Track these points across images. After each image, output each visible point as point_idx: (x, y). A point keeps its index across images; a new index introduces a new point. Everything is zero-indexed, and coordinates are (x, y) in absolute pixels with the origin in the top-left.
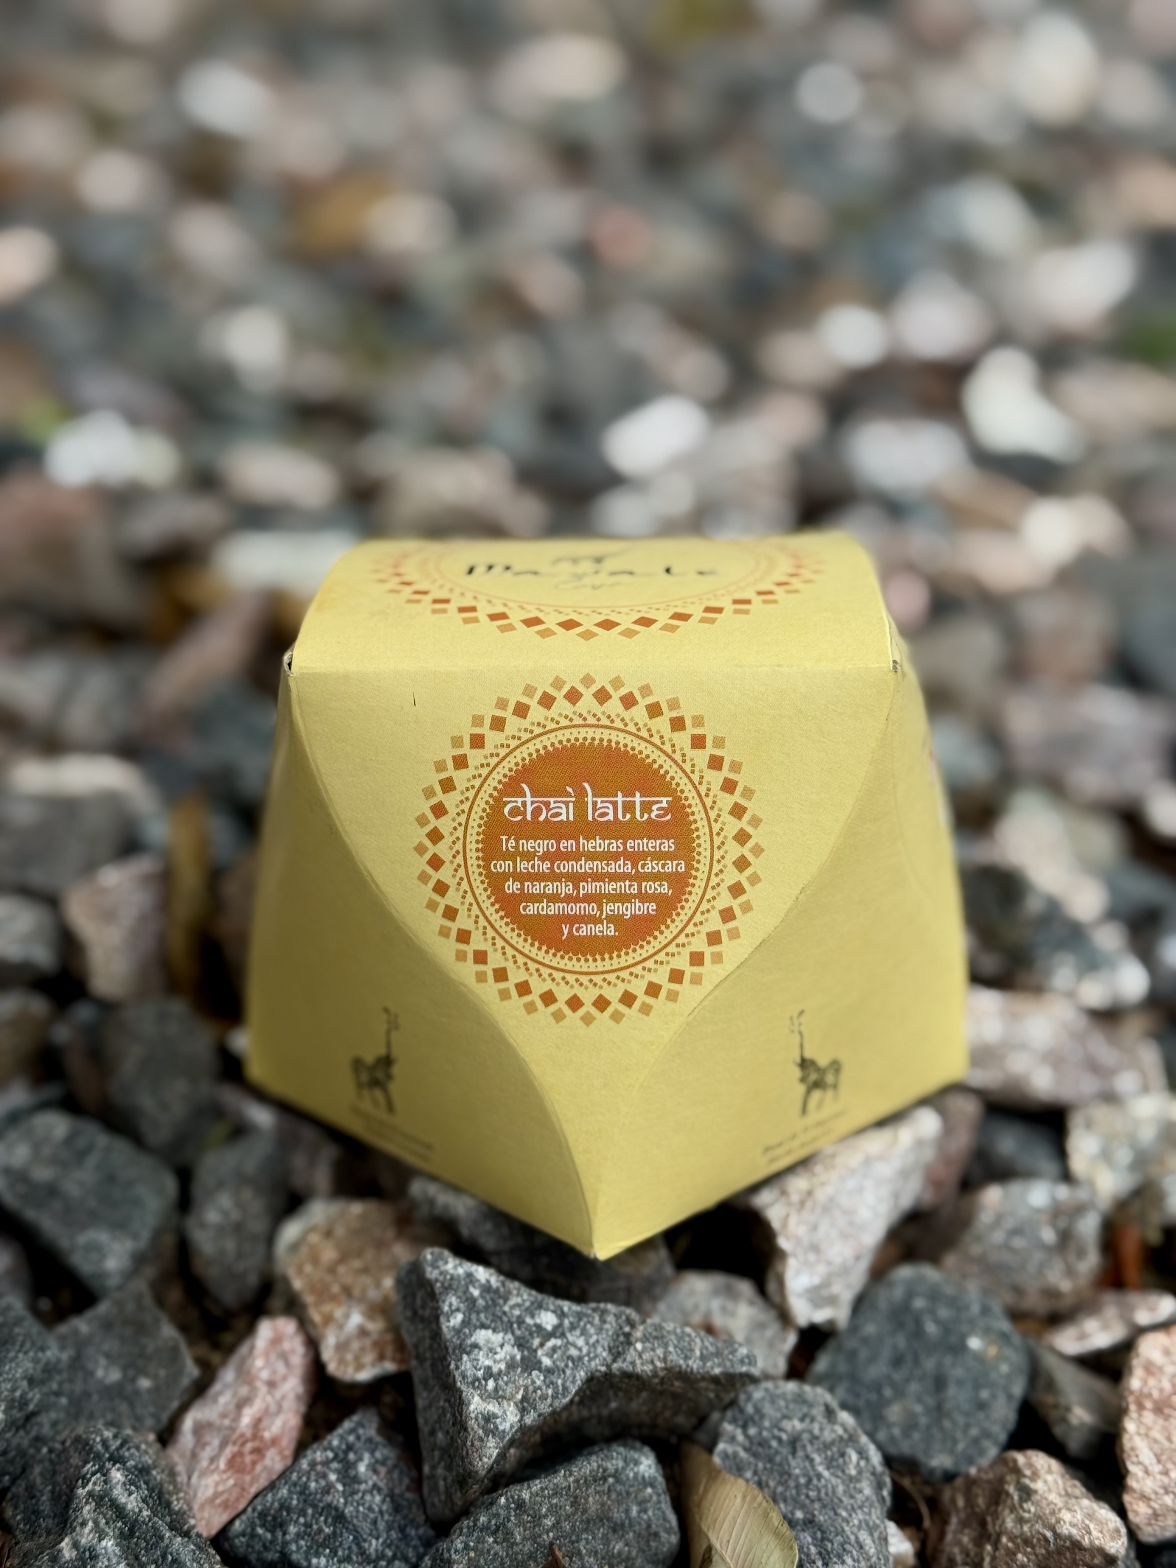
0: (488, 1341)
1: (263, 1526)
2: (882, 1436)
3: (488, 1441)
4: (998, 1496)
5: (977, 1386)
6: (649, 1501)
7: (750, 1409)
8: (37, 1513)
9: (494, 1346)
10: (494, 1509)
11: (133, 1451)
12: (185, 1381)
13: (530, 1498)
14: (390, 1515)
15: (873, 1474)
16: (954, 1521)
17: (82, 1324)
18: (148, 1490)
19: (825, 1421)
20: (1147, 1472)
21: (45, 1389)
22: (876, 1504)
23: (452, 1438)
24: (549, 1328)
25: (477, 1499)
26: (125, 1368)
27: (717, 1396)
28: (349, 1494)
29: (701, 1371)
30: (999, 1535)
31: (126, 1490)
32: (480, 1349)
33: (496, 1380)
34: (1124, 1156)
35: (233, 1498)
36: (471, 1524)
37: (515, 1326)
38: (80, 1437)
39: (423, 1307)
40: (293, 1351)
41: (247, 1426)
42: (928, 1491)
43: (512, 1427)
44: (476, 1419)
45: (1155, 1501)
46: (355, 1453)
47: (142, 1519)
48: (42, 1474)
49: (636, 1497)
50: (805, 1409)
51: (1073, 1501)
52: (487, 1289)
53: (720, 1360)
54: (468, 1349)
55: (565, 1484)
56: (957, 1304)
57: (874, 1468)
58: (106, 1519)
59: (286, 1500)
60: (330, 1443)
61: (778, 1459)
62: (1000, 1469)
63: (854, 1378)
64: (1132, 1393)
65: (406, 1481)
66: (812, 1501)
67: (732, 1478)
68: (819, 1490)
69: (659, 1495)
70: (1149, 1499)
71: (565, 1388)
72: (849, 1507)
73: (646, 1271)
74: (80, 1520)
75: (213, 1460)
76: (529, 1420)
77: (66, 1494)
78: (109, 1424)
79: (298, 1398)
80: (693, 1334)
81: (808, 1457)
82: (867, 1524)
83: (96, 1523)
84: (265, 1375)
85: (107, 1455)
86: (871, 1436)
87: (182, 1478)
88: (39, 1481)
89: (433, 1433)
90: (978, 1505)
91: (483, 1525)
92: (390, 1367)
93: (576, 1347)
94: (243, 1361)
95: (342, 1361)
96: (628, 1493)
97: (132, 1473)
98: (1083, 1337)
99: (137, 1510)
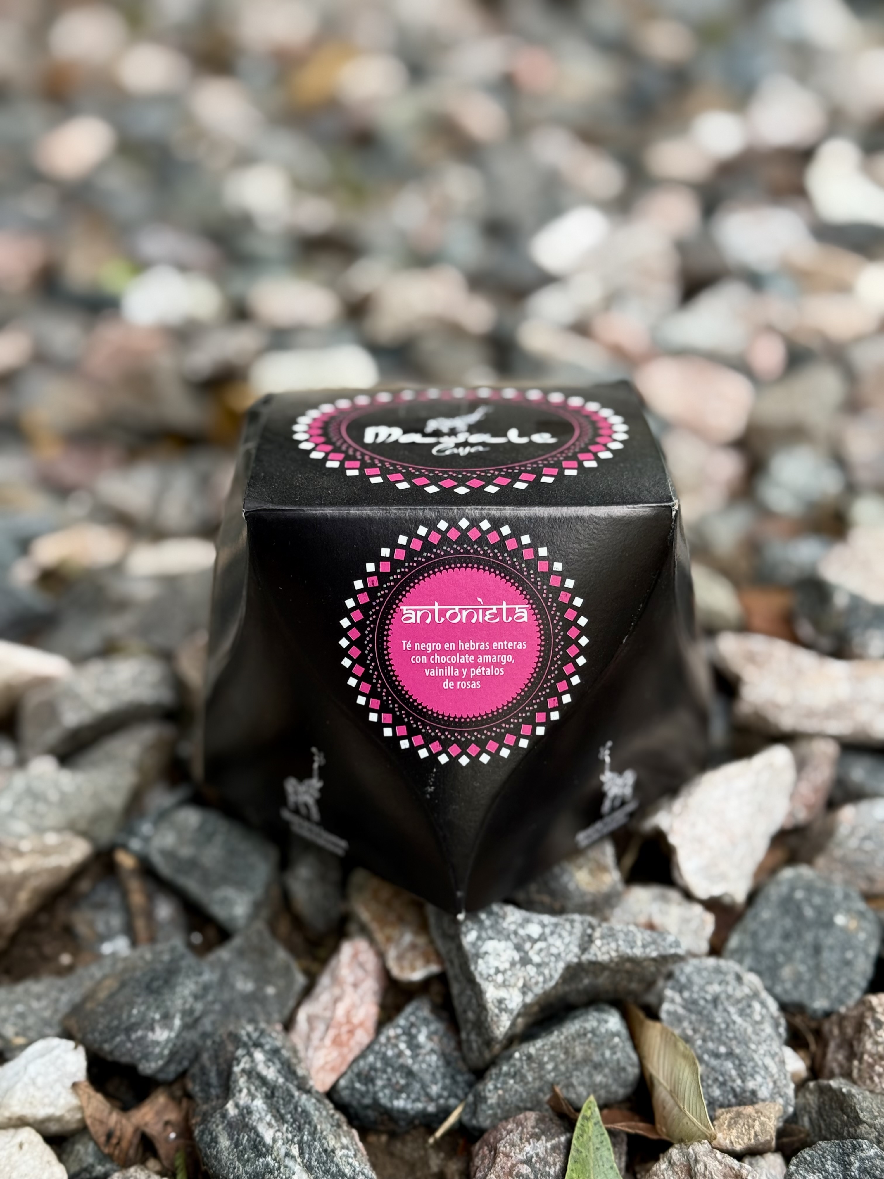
0: (495, 949)
1: (360, 1081)
2: (777, 989)
3: (502, 1016)
4: (860, 1027)
5: (844, 949)
6: (617, 1046)
7: (683, 979)
8: (209, 1085)
9: (499, 951)
10: (512, 1061)
11: (268, 1038)
12: (297, 987)
13: (536, 1052)
14: (444, 1068)
15: (772, 1017)
16: (832, 1044)
17: (224, 953)
18: (280, 1063)
19: (736, 984)
21: (205, 1001)
22: (776, 1037)
23: (478, 1016)
24: (536, 935)
25: (500, 1055)
26: (256, 981)
27: (659, 971)
28: (414, 1057)
29: (643, 955)
30: (862, 1054)
31: (266, 1065)
32: (490, 954)
33: (503, 975)
35: (338, 1065)
36: (498, 1072)
37: (512, 936)
38: (232, 1032)
39: (449, 928)
40: (368, 961)
41: (341, 1016)
42: (813, 1025)
43: (517, 1005)
44: (493, 1002)
46: (416, 1028)
47: (279, 1085)
48: (210, 1058)
49: (608, 1044)
50: (721, 977)
53: (656, 947)
54: (482, 955)
55: (558, 1041)
56: (826, 893)
57: (773, 1013)
58: (255, 1086)
59: (373, 1064)
60: (399, 1023)
61: (705, 1012)
62: (861, 1008)
63: (757, 951)
65: (452, 1044)
66: (731, 1039)
68: (735, 1032)
69: (623, 1042)
71: (551, 976)
72: (757, 1042)
73: (605, 888)
74: (238, 1088)
75: (321, 1040)
76: (529, 999)
77: (227, 1071)
78: (250, 1021)
79: (374, 992)
80: (636, 931)
81: (725, 1010)
82: (770, 1053)
83: (249, 1090)
84: (350, 979)
85: (251, 1043)
86: (770, 991)
87: (302, 1054)
88: (207, 1063)
89: (465, 1012)
90: (847, 1034)
91: (505, 1072)
92: (434, 968)
93: (555, 947)
94: (334, 971)
95: (401, 968)
96: (602, 1043)
97: (269, 1054)
99: (274, 1079)
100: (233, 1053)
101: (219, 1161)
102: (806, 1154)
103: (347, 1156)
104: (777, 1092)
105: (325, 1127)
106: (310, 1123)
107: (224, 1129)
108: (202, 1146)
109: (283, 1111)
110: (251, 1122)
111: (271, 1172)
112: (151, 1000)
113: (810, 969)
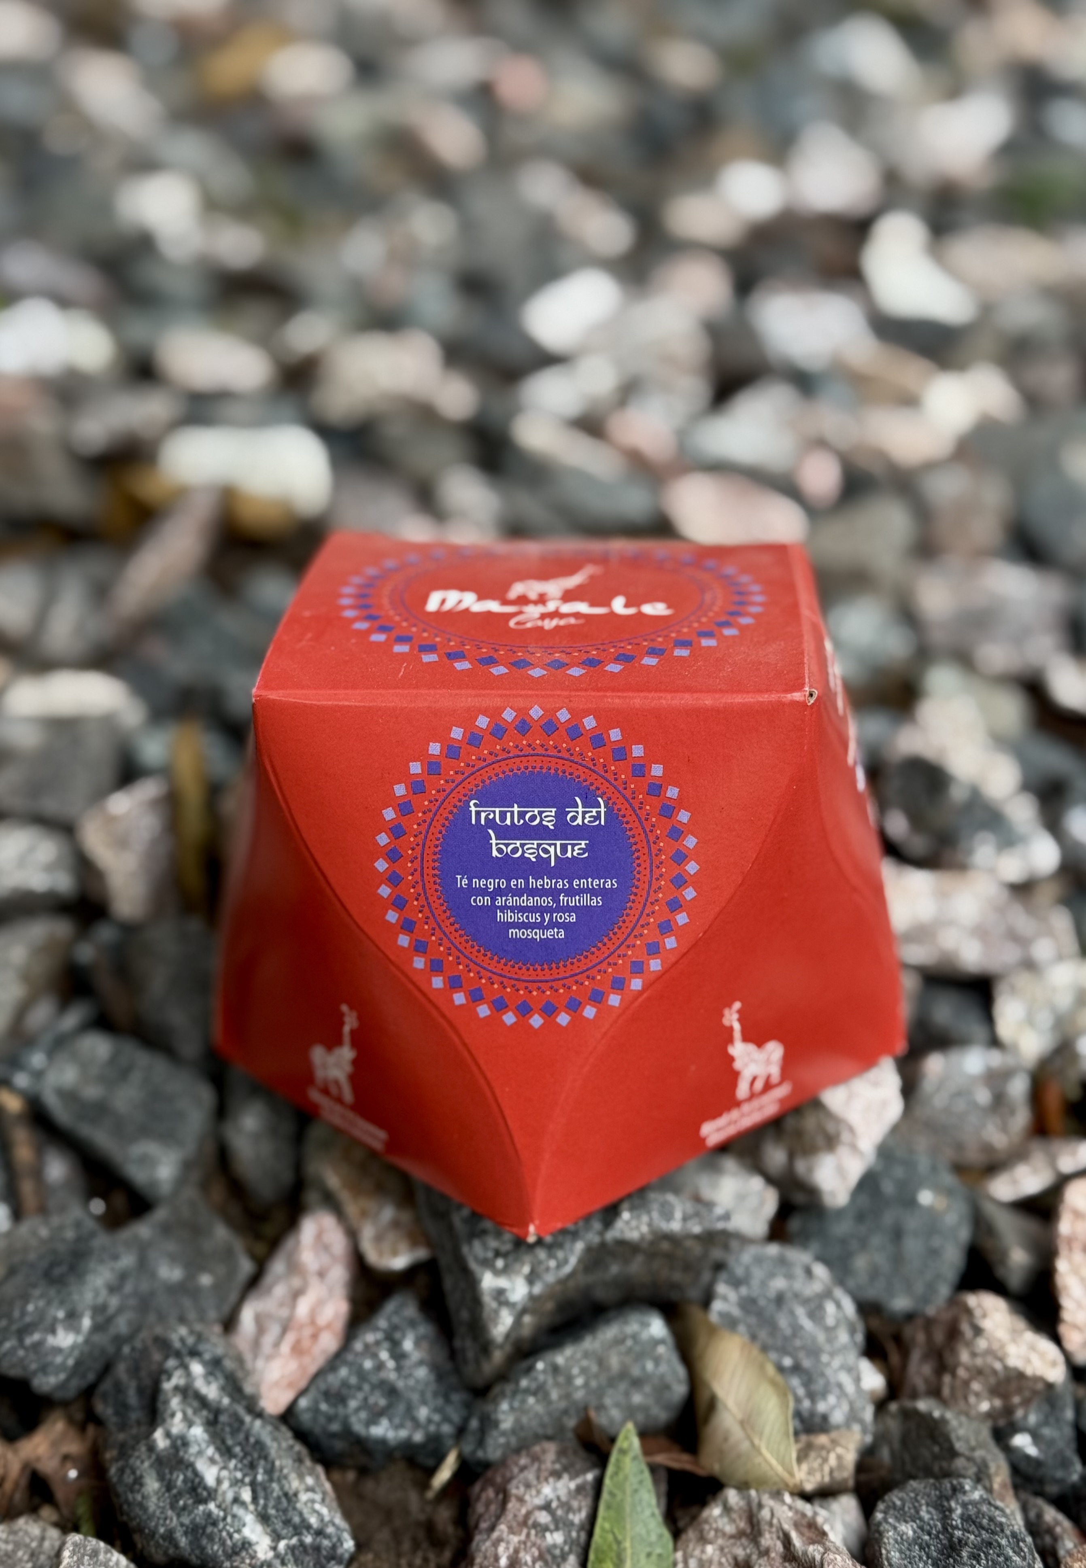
1: (327, 1401)
2: (851, 1283)
4: (953, 1333)
5: (929, 1235)
6: (661, 1358)
7: (739, 1271)
8: (126, 1406)
10: (533, 1373)
11: (206, 1343)
12: (242, 1276)
13: (564, 1362)
14: (435, 1384)
15: (848, 1321)
16: (916, 1353)
17: (143, 1229)
18: (223, 1378)
19: (804, 1277)
20: (1078, 1306)
21: (121, 1294)
22: (852, 1347)
23: (472, 1314)
25: (508, 1368)
26: (186, 1267)
28: (399, 1369)
29: (682, 1231)
30: (955, 1367)
31: (206, 1381)
34: (1045, 1020)
35: (297, 1379)
36: (514, 1388)
38: (158, 1336)
40: (335, 1242)
41: (304, 1315)
42: (893, 1330)
43: (522, 1297)
44: (489, 1293)
46: (400, 1332)
47: (223, 1407)
48: (127, 1371)
49: (651, 1354)
50: (786, 1269)
53: (700, 1221)
55: (591, 1348)
56: (909, 1164)
57: (848, 1316)
58: (193, 1409)
59: (345, 1379)
60: (378, 1325)
61: (766, 1314)
62: (954, 1310)
63: (824, 1235)
64: (1062, 1235)
65: (443, 1352)
66: (798, 1349)
67: (729, 1334)
68: (803, 1340)
69: (669, 1351)
72: (829, 1353)
74: (170, 1411)
75: (276, 1345)
77: (152, 1388)
78: (181, 1321)
79: (344, 1283)
83: (184, 1414)
84: (313, 1266)
85: (185, 1351)
86: (844, 1286)
88: (124, 1377)
90: (936, 1340)
91: (524, 1388)
94: (290, 1254)
95: (379, 1253)
96: (644, 1352)
97: (209, 1365)
99: (217, 1399)
100: (161, 1364)
101: (145, 1509)
102: (895, 1497)
103: (313, 1501)
104: (853, 1417)
105: (284, 1463)
106: (266, 1458)
107: (151, 1466)
108: (120, 1489)
109: (230, 1442)
110: (186, 1457)
111: (214, 1524)
112: (52, 1292)
113: (888, 1260)
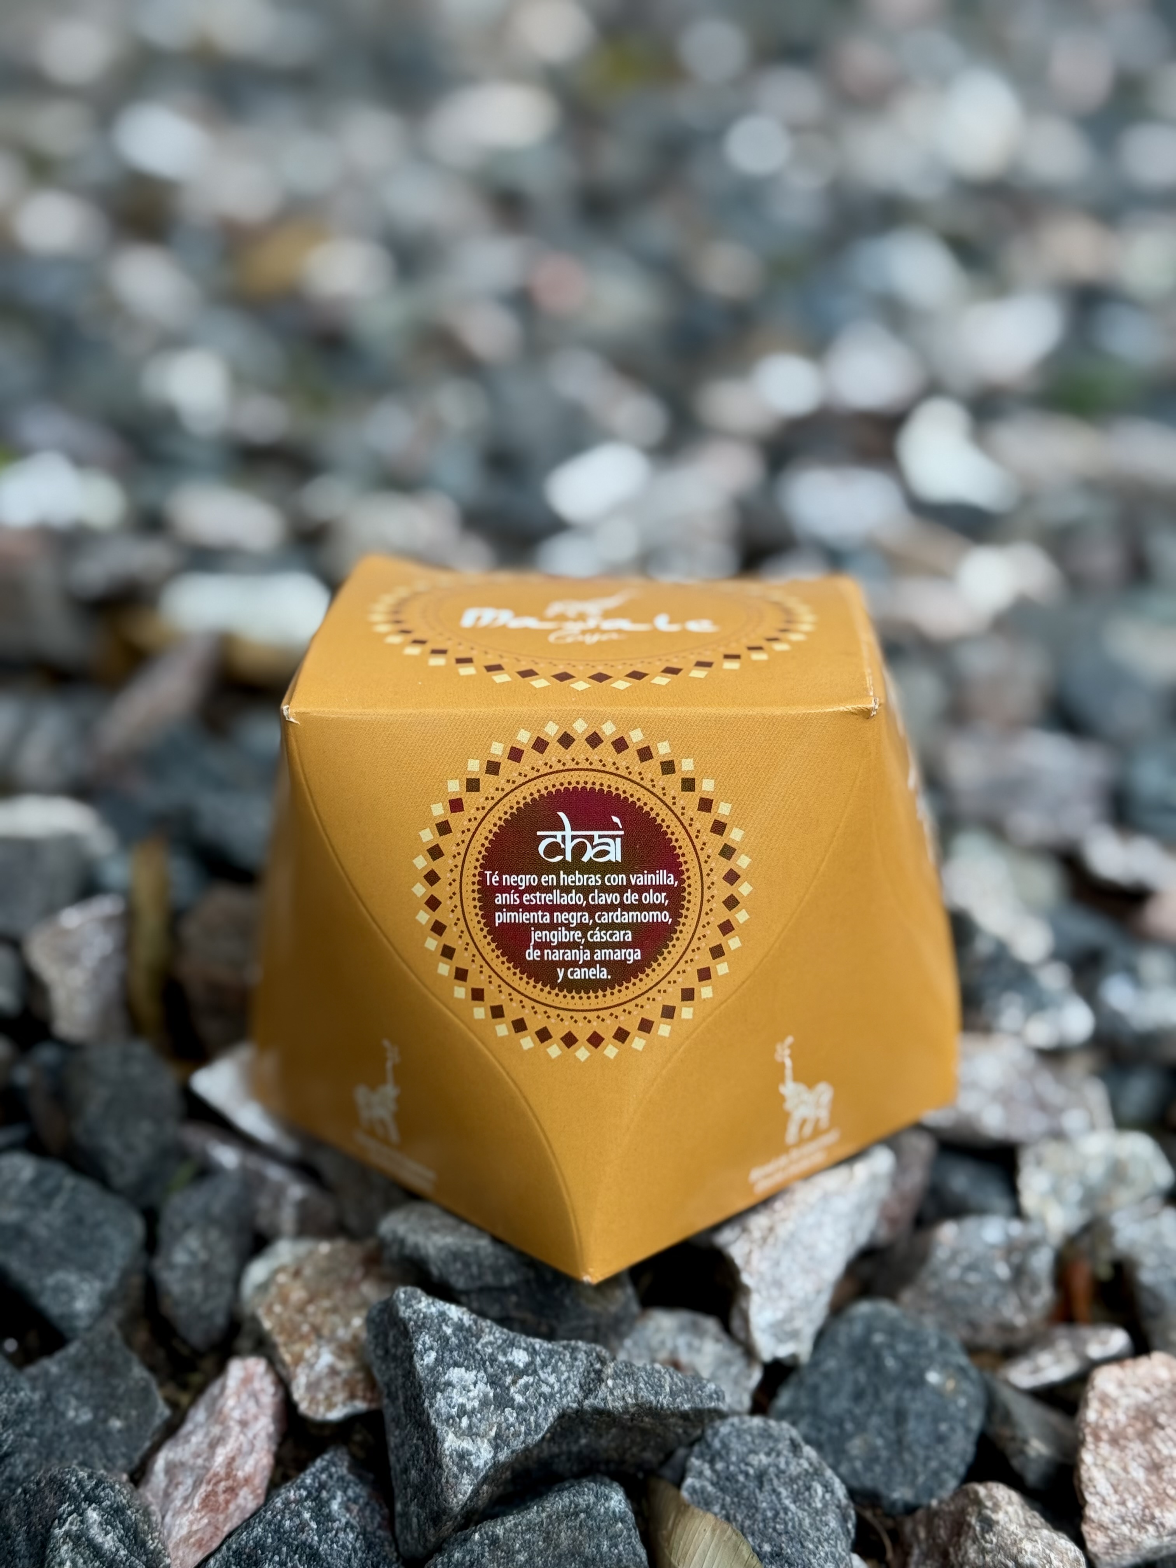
0: (461, 1379)
1: (238, 1563)
2: (844, 1469)
3: (463, 1477)
4: (959, 1527)
5: (936, 1420)
6: (620, 1536)
7: (717, 1444)
9: (467, 1384)
10: (468, 1545)
11: (108, 1490)
12: (157, 1422)
13: (504, 1534)
14: (363, 1552)
15: (838, 1507)
16: (916, 1552)
17: (52, 1366)
18: (123, 1529)
19: (791, 1455)
20: (1104, 1502)
21: (18, 1430)
22: (842, 1536)
23: (426, 1475)
24: (521, 1365)
25: (450, 1536)
26: (96, 1409)
27: (685, 1432)
29: (671, 1406)
31: (103, 1529)
32: (454, 1387)
33: (470, 1417)
34: (1074, 1193)
35: (207, 1537)
36: (446, 1560)
37: (488, 1363)
38: (55, 1477)
39: (396, 1346)
40: (263, 1390)
41: (220, 1465)
42: (890, 1523)
43: (486, 1463)
44: (451, 1456)
45: (1113, 1531)
46: (328, 1491)
47: (119, 1559)
49: (607, 1532)
51: (1034, 1531)
52: (459, 1327)
53: (689, 1396)
54: (442, 1387)
55: (538, 1520)
56: (916, 1339)
57: (839, 1501)
58: (84, 1558)
59: (261, 1539)
60: (303, 1481)
61: (745, 1493)
62: (961, 1501)
63: (815, 1412)
64: (1088, 1424)
65: (378, 1518)
66: (780, 1534)
67: (701, 1513)
68: (786, 1524)
69: (629, 1530)
70: (1107, 1529)
71: (537, 1425)
72: (816, 1540)
73: (613, 1309)
74: (58, 1560)
75: (186, 1499)
76: (502, 1457)
77: (42, 1534)
78: (83, 1464)
79: (269, 1437)
80: (663, 1371)
81: (774, 1490)
82: (834, 1557)
83: (74, 1563)
84: (237, 1414)
85: (83, 1496)
86: (835, 1468)
87: (156, 1518)
88: (14, 1522)
89: (406, 1470)
90: (940, 1537)
91: (457, 1561)
92: (360, 1405)
93: (547, 1384)
94: (215, 1400)
95: (313, 1401)
96: (599, 1528)
97: (108, 1513)
98: (1036, 1370)
99: (114, 1550)
100: (54, 1509)
113: (889, 1445)
